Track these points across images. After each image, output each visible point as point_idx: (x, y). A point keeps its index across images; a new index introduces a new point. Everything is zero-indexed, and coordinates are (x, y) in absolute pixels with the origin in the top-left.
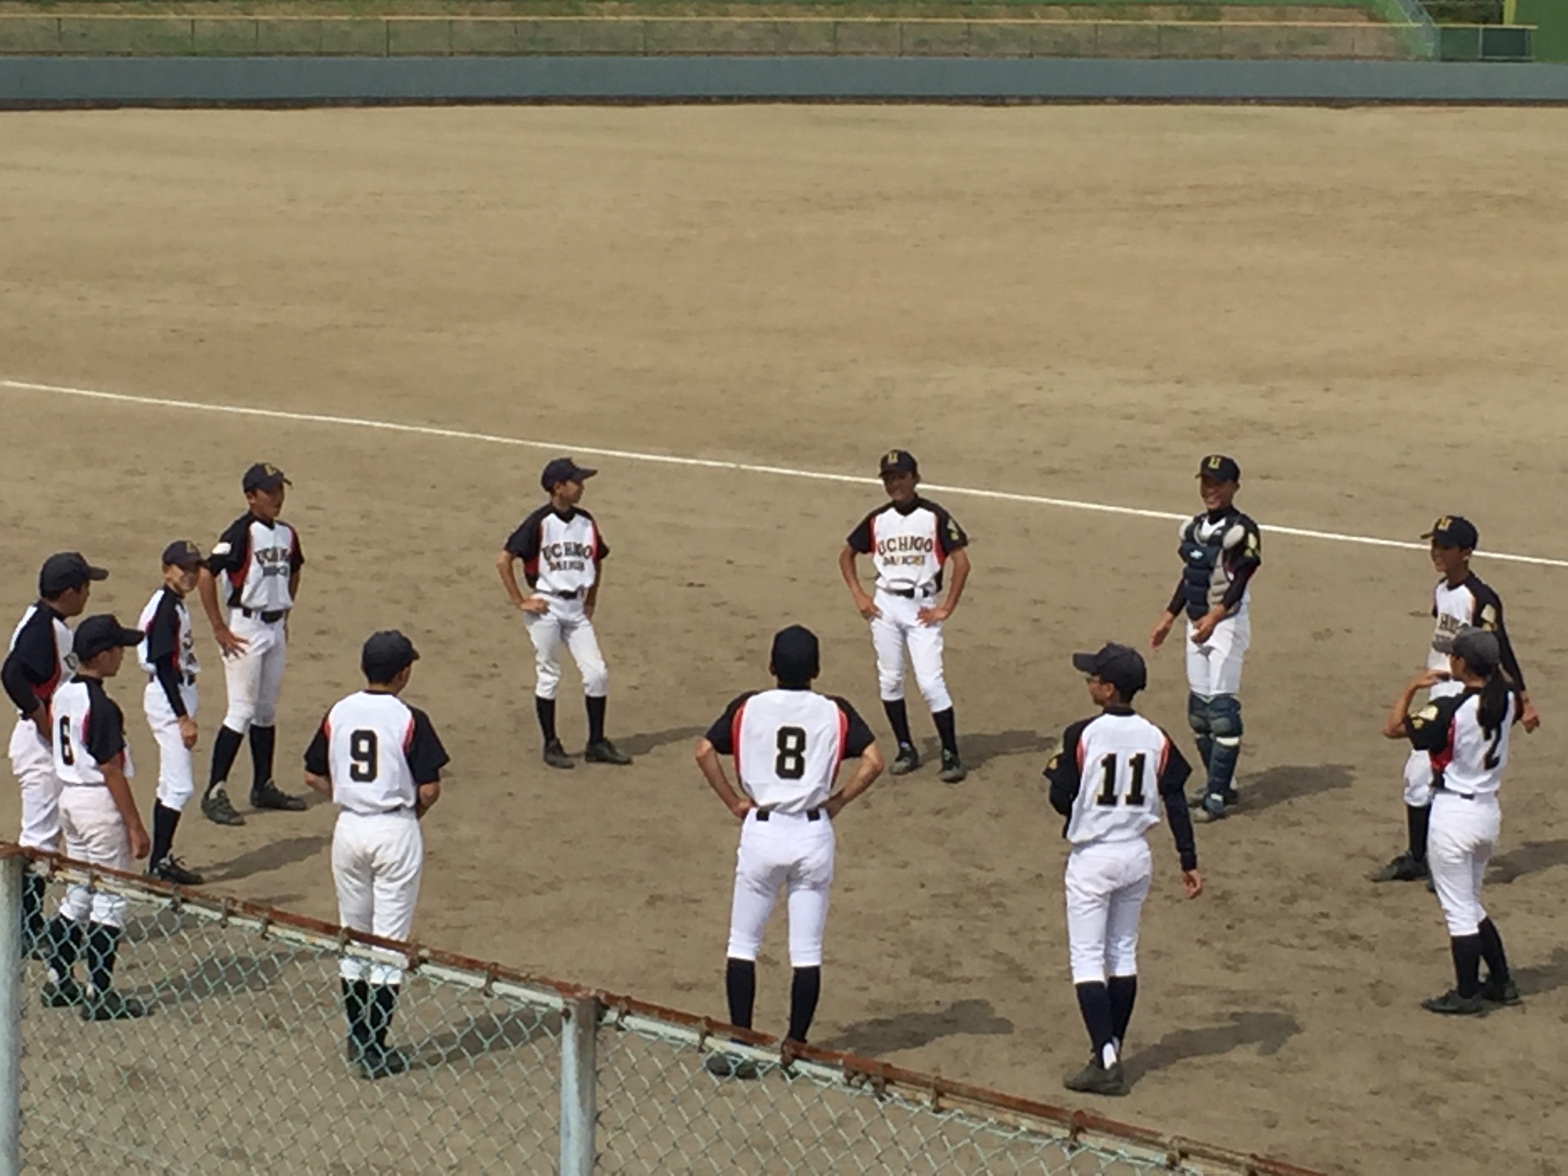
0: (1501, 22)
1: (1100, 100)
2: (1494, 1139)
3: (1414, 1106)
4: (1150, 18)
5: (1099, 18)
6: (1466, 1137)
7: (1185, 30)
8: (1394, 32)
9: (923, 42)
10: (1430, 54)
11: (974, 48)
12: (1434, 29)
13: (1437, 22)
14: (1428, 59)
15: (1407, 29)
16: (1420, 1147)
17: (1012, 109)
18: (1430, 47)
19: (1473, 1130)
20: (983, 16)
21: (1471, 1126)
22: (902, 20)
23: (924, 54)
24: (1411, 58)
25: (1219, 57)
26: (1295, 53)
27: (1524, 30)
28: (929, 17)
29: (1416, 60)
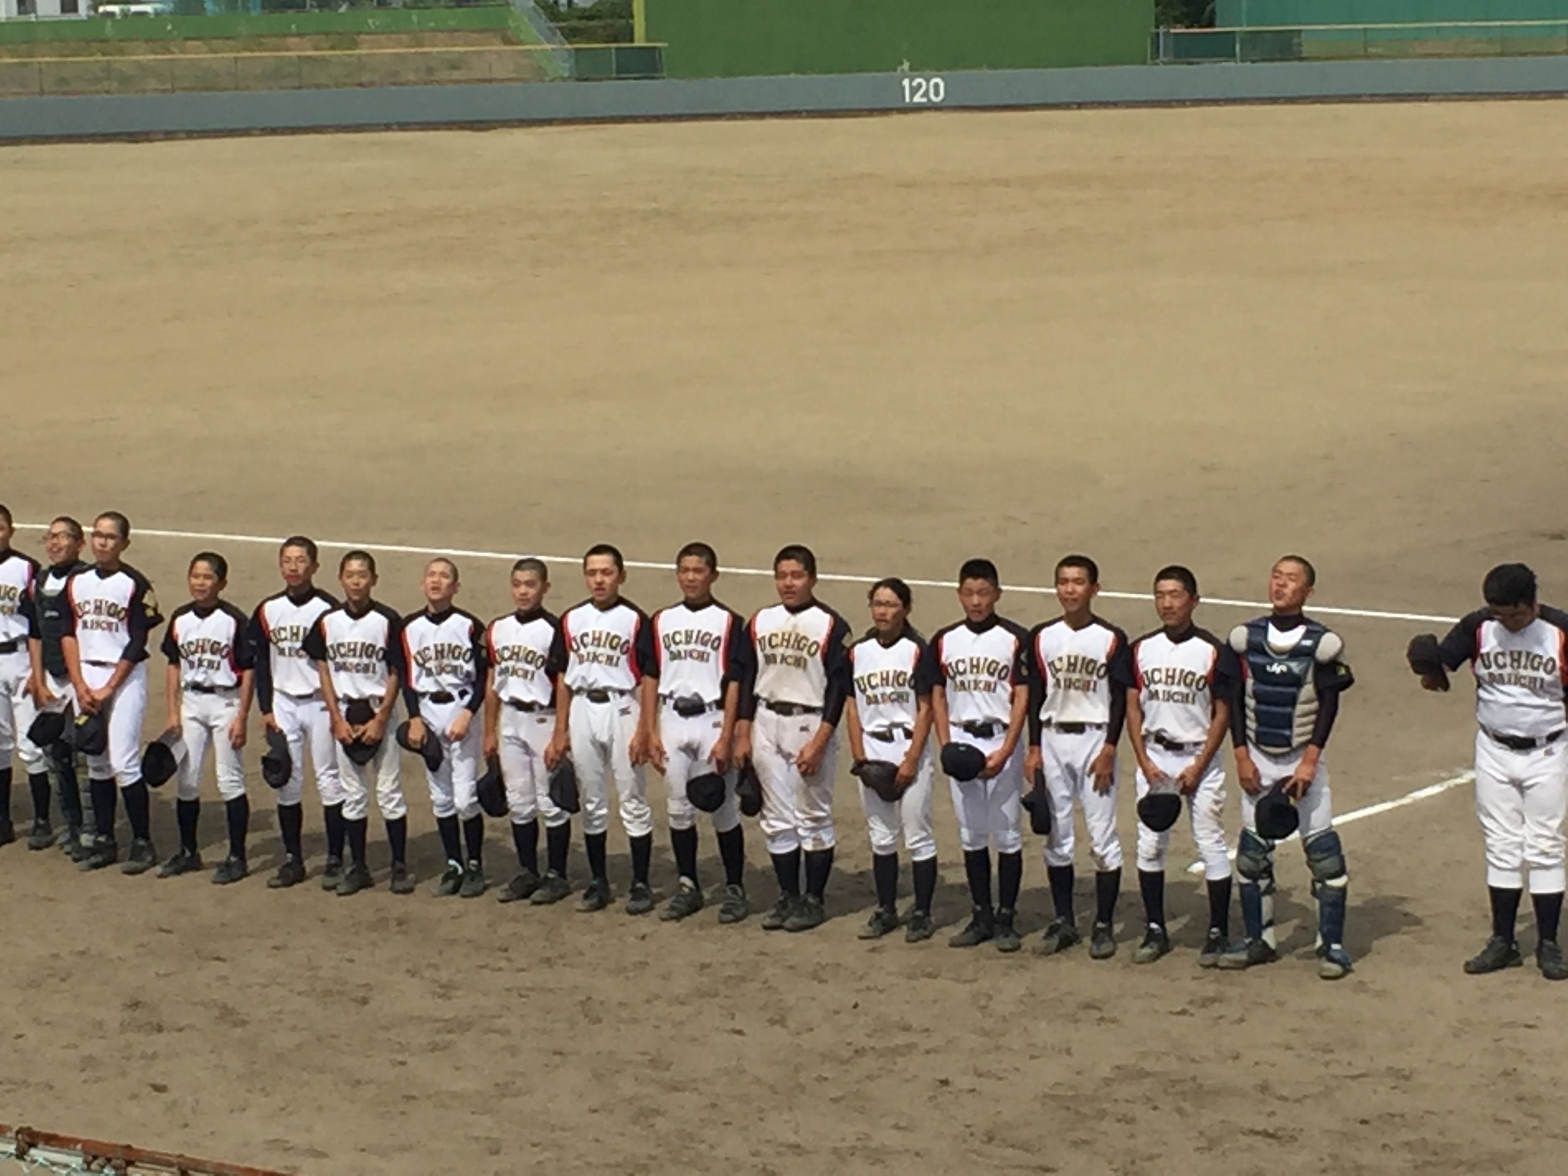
0: (632, 40)
1: (245, 132)
2: (712, 1147)
3: (635, 1122)
4: (288, 49)
5: (238, 51)
6: (687, 1148)
7: (323, 59)
8: (528, 54)
9: (63, 81)
10: (566, 75)
11: (115, 85)
12: (567, 50)
13: (570, 43)
14: (564, 79)
15: (542, 50)
16: (643, 1161)
17: (158, 144)
18: (564, 68)
19: (692, 1140)
20: (122, 52)
21: (691, 1136)
22: (40, 59)
23: (65, 93)
24: (547, 79)
25: (361, 85)
26: (432, 78)
27: (654, 48)
28: (67, 56)
29: (552, 81)
